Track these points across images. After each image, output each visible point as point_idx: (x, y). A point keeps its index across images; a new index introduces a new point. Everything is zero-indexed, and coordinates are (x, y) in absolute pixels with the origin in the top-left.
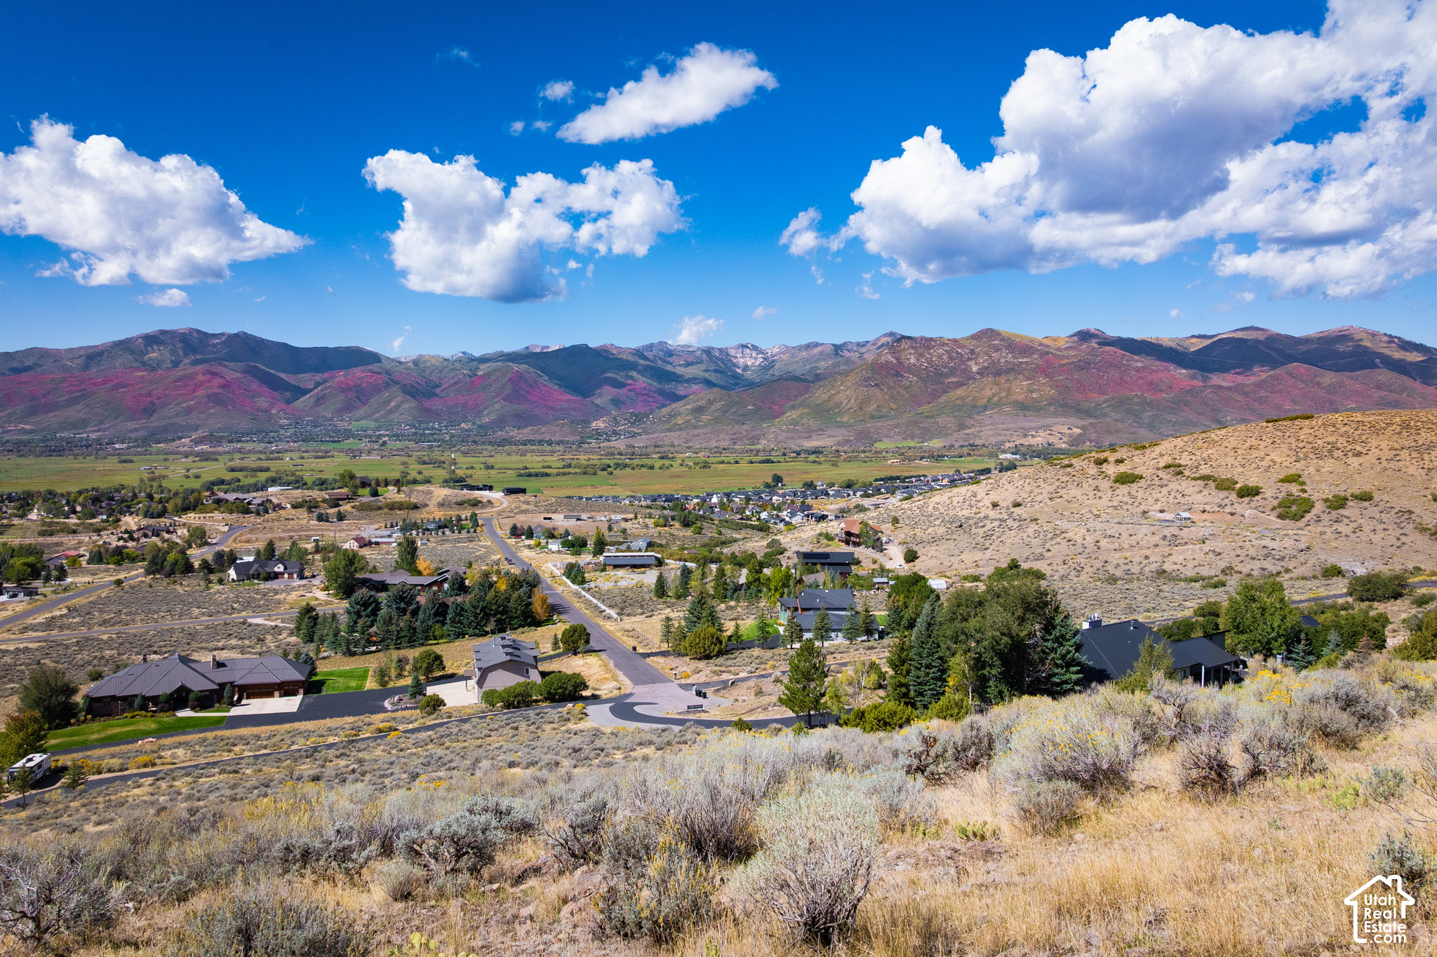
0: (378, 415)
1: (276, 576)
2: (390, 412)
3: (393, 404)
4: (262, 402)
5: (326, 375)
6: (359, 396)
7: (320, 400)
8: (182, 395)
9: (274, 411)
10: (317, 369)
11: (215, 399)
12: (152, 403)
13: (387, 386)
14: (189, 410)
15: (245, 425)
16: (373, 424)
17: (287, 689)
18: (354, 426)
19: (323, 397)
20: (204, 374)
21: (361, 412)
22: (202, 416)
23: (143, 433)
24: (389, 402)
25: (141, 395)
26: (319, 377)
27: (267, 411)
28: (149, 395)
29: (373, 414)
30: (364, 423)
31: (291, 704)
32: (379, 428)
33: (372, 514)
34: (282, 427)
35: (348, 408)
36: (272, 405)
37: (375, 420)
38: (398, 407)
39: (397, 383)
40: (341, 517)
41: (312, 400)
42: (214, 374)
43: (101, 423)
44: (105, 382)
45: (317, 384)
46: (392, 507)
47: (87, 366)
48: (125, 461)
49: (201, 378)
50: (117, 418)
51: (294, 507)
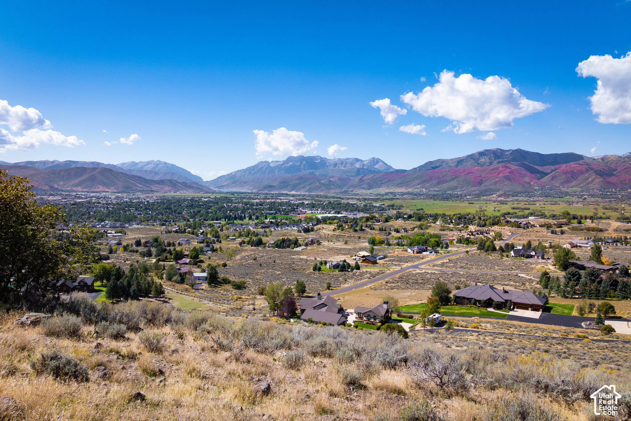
0: (582, 185)
1: (531, 256)
2: (589, 183)
3: (590, 180)
4: (527, 179)
5: (557, 166)
6: (573, 176)
7: (553, 178)
8: (493, 176)
9: (532, 183)
10: (552, 164)
11: (507, 178)
12: (482, 180)
13: (587, 171)
14: (496, 183)
15: (519, 189)
16: (579, 189)
17: (535, 308)
18: (570, 190)
19: (555, 177)
20: (502, 167)
21: (574, 183)
22: (501, 185)
23: (478, 192)
24: (588, 179)
25: (477, 177)
26: (553, 168)
27: (529, 183)
28: (480, 176)
29: (580, 184)
30: (575, 189)
31: (536, 315)
32: (582, 191)
33: (578, 232)
34: (536, 190)
35: (567, 181)
36: (531, 180)
37: (580, 188)
38: (593, 181)
39: (592, 169)
40: (562, 233)
41: (550, 178)
42: (506, 167)
43: (462, 188)
44: (464, 172)
45: (552, 171)
46: (589, 229)
47: (457, 165)
48: (471, 203)
49: (501, 169)
50: (468, 186)
51: (541, 226)
